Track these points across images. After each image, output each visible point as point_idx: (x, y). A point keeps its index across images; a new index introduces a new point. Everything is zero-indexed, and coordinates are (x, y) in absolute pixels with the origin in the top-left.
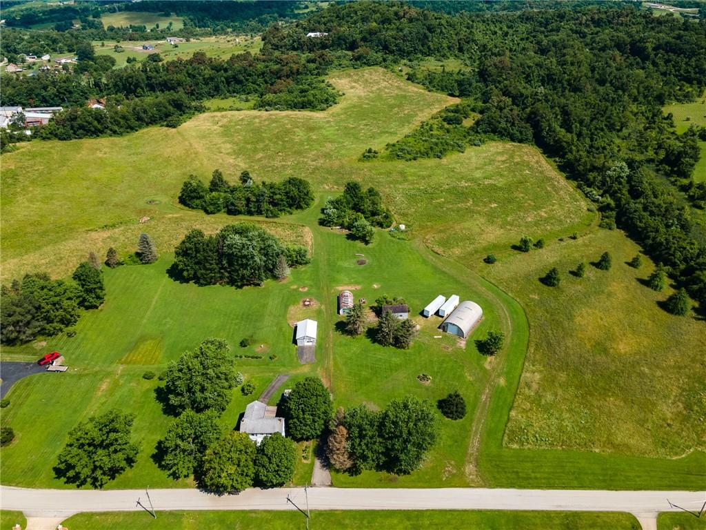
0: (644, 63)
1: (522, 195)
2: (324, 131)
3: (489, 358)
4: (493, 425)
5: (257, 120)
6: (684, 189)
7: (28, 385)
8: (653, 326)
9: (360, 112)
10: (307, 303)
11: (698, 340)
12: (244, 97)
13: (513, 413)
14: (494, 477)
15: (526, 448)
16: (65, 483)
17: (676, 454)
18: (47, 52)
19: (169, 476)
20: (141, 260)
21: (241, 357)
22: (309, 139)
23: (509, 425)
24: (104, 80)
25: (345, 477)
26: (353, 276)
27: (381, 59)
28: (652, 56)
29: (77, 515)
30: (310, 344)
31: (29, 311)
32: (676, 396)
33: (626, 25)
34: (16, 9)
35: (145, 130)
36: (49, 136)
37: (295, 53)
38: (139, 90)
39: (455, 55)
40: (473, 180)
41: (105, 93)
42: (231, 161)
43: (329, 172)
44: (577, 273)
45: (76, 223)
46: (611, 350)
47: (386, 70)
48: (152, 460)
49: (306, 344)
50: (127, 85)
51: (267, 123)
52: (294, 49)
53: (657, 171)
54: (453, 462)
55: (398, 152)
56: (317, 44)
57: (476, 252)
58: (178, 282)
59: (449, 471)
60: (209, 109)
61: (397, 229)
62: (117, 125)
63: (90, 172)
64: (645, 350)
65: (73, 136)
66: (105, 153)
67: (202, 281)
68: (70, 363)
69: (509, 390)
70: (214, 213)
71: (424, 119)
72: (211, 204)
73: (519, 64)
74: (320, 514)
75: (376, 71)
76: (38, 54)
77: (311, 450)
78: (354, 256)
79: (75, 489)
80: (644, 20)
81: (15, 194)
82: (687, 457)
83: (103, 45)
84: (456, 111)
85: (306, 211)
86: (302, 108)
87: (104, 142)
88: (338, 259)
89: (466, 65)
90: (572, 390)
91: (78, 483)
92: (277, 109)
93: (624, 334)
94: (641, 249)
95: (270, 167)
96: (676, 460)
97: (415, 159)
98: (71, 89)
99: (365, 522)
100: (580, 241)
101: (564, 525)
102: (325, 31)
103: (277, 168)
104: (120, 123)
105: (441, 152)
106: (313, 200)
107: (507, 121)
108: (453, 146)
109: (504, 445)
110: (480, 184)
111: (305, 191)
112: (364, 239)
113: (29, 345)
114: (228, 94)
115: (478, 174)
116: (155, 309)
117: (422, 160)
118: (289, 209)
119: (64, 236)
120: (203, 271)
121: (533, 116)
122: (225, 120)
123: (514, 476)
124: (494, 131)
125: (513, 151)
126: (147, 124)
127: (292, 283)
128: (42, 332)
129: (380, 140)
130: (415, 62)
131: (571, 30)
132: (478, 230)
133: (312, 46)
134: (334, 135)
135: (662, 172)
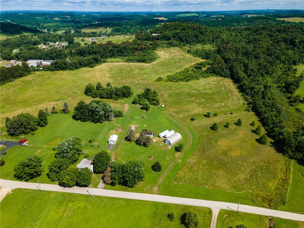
0: (294, 48)
1: (217, 97)
2: (146, 71)
3: (178, 153)
4: (170, 175)
5: (123, 66)
6: (289, 98)
7: (14, 149)
8: (250, 147)
9: (163, 64)
10: (117, 130)
11: (267, 154)
12: (122, 58)
13: (179, 172)
14: (163, 192)
15: (180, 184)
16: (17, 179)
17: (238, 191)
18: (58, 41)
19: (50, 180)
20: (64, 112)
21: (88, 146)
22: (139, 73)
23: (177, 175)
24: (73, 51)
25: (109, 186)
26: (138, 122)
27: (179, 44)
28: (298, 45)
29: (17, 189)
30: (113, 143)
31: (19, 124)
32: (248, 172)
33: (292, 32)
34: (52, 25)
35: (82, 69)
36: (47, 69)
37: (146, 41)
38: (85, 54)
39: (210, 43)
40: (198, 90)
41: (73, 55)
42: (108, 80)
43: (142, 85)
44: (226, 126)
45: (46, 99)
46: (229, 154)
47: (179, 48)
48: (46, 175)
49: (112, 143)
50: (81, 53)
51: (126, 67)
52: (146, 40)
53: (281, 91)
54: (150, 186)
55: (171, 79)
56: (155, 38)
57: (189, 116)
58: (75, 120)
59: (148, 188)
60: (108, 62)
61: (161, 106)
62: (72, 66)
63: (57, 82)
64: (243, 155)
65: (56, 70)
66: (65, 76)
67: (82, 120)
68: (29, 143)
69: (181, 164)
70: (95, 98)
71: (187, 67)
72: (94, 94)
73: (234, 47)
74: (97, 197)
75: (176, 49)
76: (55, 42)
77: (101, 177)
78: (141, 115)
79: (19, 181)
80: (301, 30)
81: (29, 88)
82: (242, 193)
83: (78, 39)
84: (201, 64)
85: (129, 98)
86: (142, 62)
87: (66, 72)
88: (134, 116)
89: (213, 47)
90: (206, 167)
91: (20, 179)
92: (132, 62)
93: (237, 149)
94: (259, 119)
95: (121, 82)
96: (237, 193)
97: (177, 81)
98: (61, 54)
99: (111, 201)
100: (234, 115)
101: (183, 209)
102: (159, 33)
103: (124, 83)
104: (73, 65)
105: (188, 80)
106: (132, 94)
107: (220, 69)
108: (195, 77)
109: (172, 182)
110: (201, 92)
111: (129, 91)
112: (147, 109)
113: (18, 136)
114: (117, 57)
115: (201, 88)
116: (64, 128)
117: (179, 82)
118: (122, 97)
119: (41, 102)
120: (83, 116)
121: (231, 67)
122: (112, 66)
123: (171, 192)
124: (214, 72)
125: (221, 80)
126: (83, 67)
127: (115, 123)
128: (24, 133)
129: (166, 74)
130: (192, 46)
131: (267, 34)
132: (192, 108)
133: (153, 39)
134: (149, 72)
135: (283, 91)
